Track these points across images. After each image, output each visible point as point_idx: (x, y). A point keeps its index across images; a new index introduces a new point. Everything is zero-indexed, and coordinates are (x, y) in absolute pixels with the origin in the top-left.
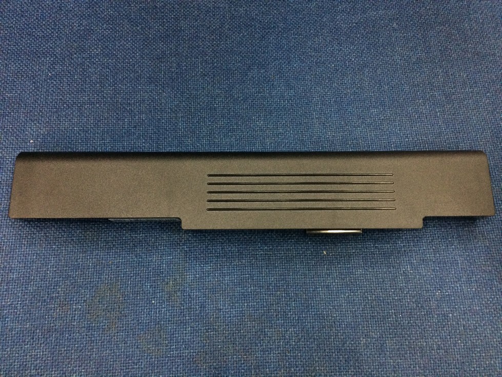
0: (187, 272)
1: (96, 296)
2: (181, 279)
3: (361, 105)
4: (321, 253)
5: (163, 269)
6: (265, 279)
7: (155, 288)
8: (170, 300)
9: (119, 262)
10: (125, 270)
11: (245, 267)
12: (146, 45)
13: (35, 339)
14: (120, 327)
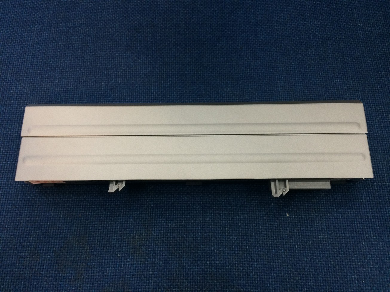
0: (152, 228)
1: (64, 246)
2: (146, 234)
3: (325, 75)
4: (283, 215)
5: (129, 224)
6: (228, 238)
7: (121, 241)
8: (135, 255)
9: (89, 215)
10: (94, 223)
11: (209, 225)
12: (125, 17)
14: (86, 279)
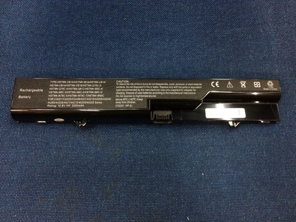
0: (118, 181)
1: (62, 193)
2: (114, 186)
4: (200, 174)
5: (104, 179)
6: (166, 189)
7: (98, 190)
8: (107, 199)
9: (78, 173)
10: (81, 178)
11: (154, 180)
13: (24, 218)
14: (76, 214)
